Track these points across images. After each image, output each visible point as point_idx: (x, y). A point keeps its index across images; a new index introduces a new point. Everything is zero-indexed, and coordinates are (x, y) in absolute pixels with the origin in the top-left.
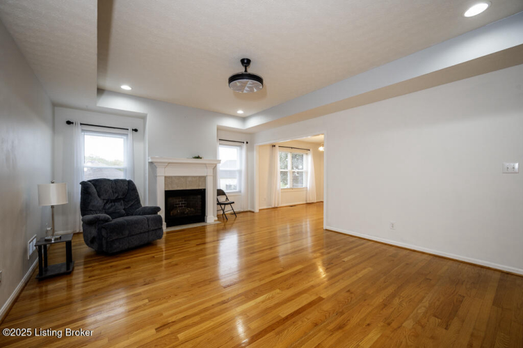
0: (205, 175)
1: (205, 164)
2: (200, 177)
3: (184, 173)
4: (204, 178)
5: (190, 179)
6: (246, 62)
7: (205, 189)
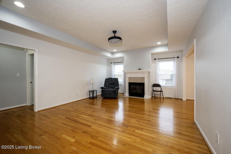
0: (143, 77)
1: (143, 72)
2: (142, 77)
3: (136, 76)
4: (143, 78)
5: (138, 78)
6: (115, 32)
7: (144, 83)
